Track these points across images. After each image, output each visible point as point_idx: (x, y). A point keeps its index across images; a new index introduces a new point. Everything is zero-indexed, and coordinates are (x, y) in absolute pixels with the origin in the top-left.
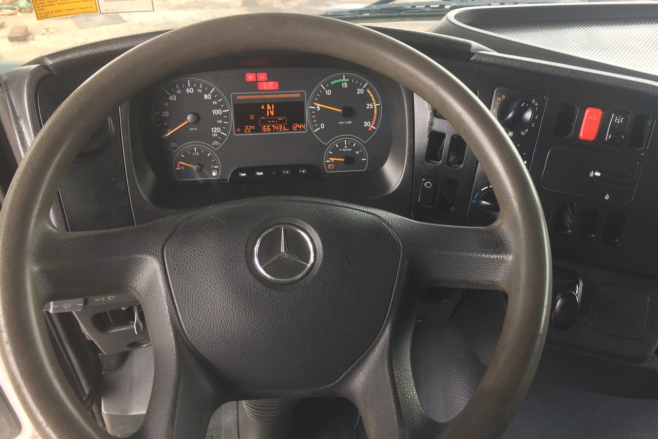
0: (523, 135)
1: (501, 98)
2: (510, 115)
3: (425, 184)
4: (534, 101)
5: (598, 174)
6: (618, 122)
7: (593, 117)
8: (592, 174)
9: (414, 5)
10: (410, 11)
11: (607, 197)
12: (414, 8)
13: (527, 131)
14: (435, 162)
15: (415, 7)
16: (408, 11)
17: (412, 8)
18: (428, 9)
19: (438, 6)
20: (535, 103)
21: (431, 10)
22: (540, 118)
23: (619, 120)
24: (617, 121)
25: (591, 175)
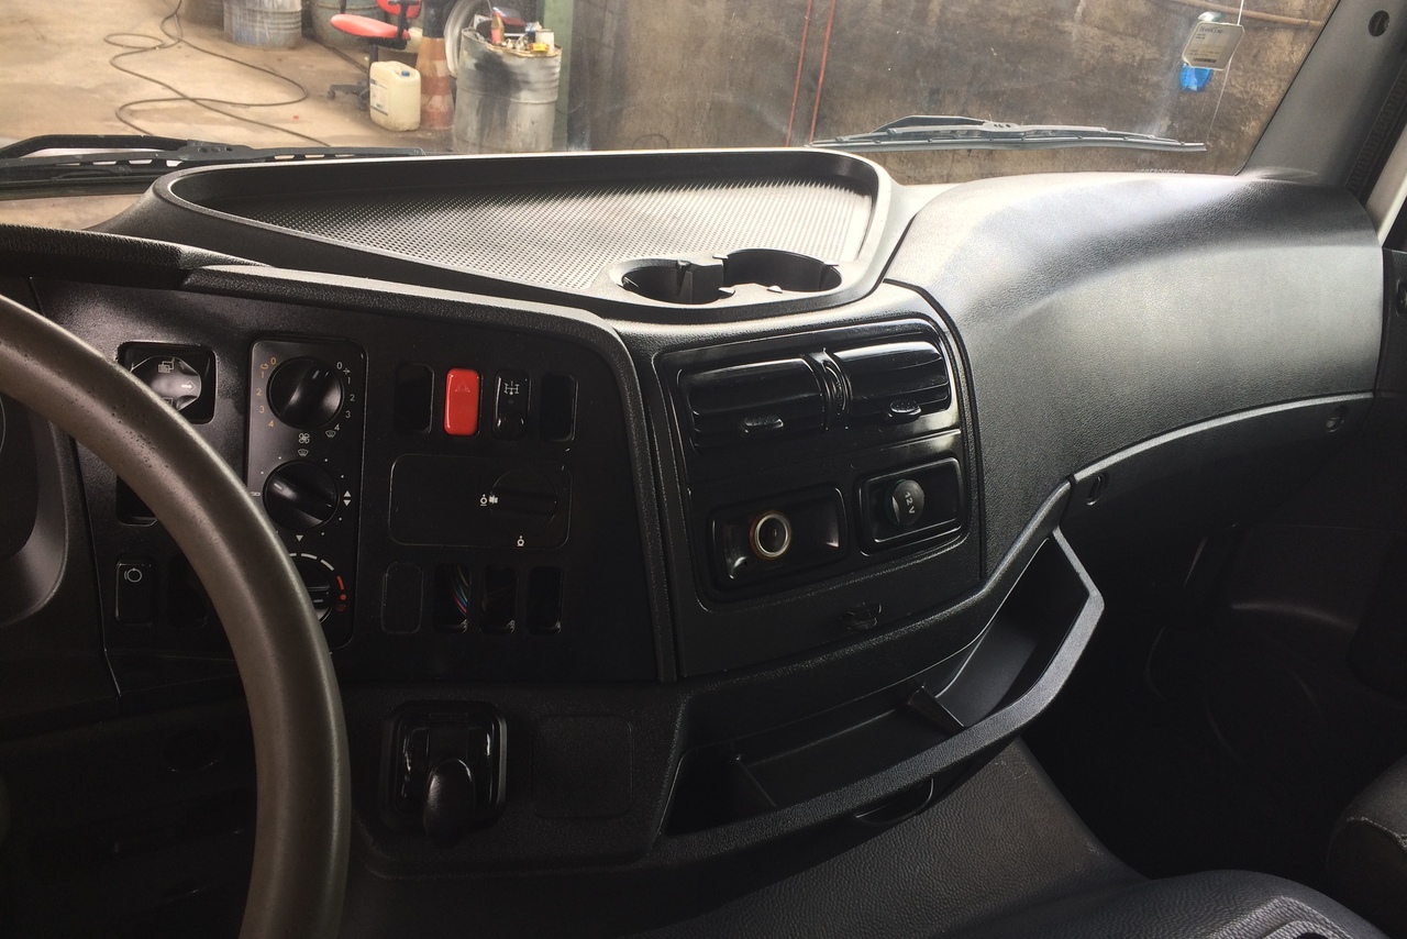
0: (330, 438)
1: (269, 363)
2: (295, 397)
3: (126, 575)
4: (340, 365)
5: (493, 500)
6: (511, 393)
7: (463, 387)
8: (483, 501)
9: (89, 160)
10: (75, 174)
11: (521, 543)
12: (86, 167)
13: (337, 428)
14: (144, 519)
15: (91, 163)
16: (72, 174)
17: (82, 167)
18: (122, 169)
19: (149, 162)
20: (343, 368)
21: (131, 171)
22: (360, 399)
23: (513, 390)
24: (509, 391)
25: (483, 504)
